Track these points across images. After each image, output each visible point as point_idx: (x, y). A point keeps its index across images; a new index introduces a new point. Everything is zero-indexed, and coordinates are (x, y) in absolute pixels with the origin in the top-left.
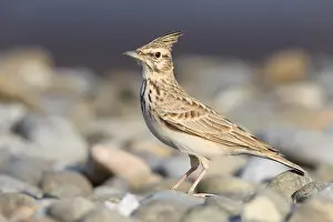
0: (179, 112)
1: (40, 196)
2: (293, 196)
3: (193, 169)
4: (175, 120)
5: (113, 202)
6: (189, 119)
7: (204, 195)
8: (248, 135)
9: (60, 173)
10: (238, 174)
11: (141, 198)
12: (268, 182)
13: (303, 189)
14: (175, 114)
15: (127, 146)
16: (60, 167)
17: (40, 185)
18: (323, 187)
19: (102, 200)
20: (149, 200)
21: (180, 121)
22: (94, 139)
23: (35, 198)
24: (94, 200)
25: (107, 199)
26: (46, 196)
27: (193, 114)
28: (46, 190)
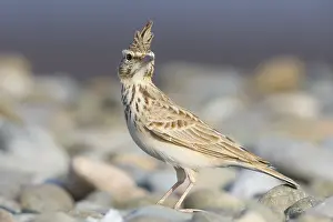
0: (166, 122)
1: (18, 211)
2: (286, 212)
3: (180, 183)
4: (162, 130)
5: (95, 217)
6: (176, 129)
7: (191, 211)
8: (238, 146)
9: (39, 187)
10: (228, 188)
11: (125, 213)
12: (259, 196)
13: (296, 204)
14: (160, 124)
15: (111, 158)
16: (38, 180)
17: (18, 199)
18: (318, 203)
19: (83, 216)
20: (133, 216)
21: (167, 131)
22: (75, 150)
23: (14, 213)
24: (75, 216)
25: (89, 214)
26: (25, 211)
27: (179, 124)
28: (25, 205)
